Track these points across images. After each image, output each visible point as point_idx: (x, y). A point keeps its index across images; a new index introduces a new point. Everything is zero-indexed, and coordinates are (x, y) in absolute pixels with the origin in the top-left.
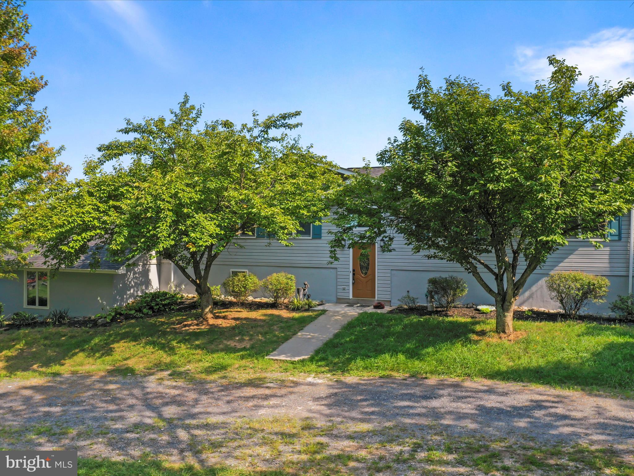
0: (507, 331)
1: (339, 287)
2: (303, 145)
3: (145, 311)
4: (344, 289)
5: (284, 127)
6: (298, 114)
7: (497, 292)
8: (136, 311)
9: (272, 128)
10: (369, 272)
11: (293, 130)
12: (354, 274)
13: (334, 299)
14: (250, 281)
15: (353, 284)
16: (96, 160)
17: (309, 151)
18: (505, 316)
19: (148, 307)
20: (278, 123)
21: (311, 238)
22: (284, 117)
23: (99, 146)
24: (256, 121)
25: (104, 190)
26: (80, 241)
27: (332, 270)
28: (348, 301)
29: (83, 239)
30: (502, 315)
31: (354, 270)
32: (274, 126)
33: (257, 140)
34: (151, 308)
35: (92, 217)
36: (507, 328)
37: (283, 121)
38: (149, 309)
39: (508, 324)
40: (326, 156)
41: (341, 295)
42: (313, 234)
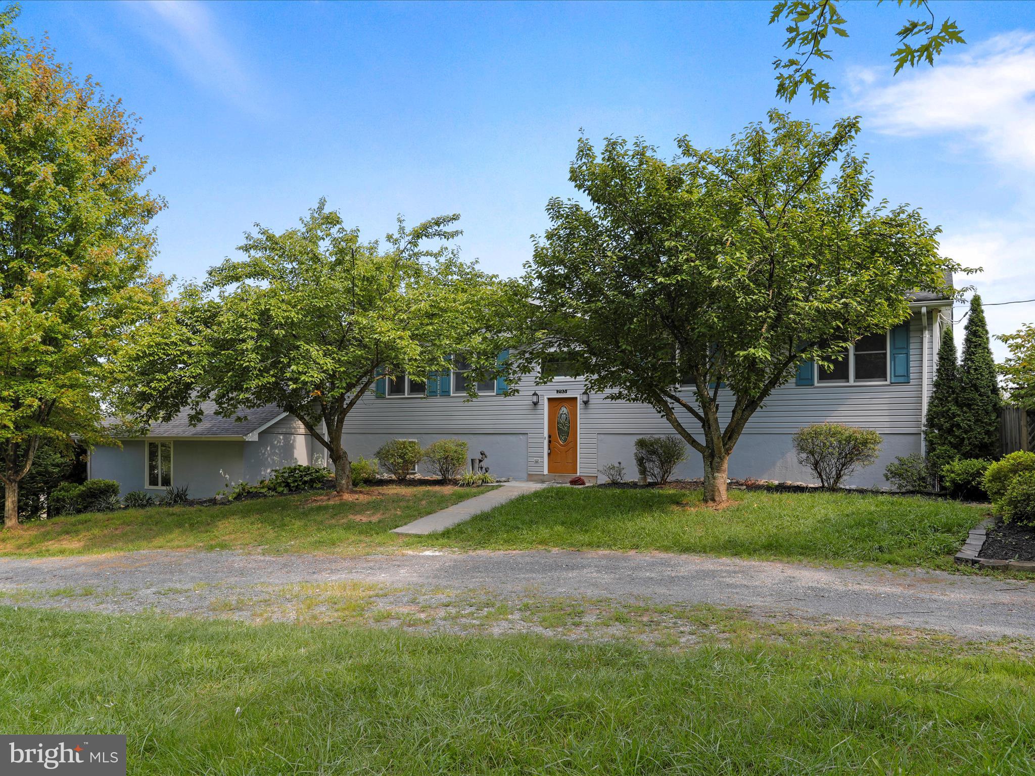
0: (717, 499)
1: (530, 459)
2: (465, 259)
3: (280, 489)
4: (537, 462)
5: (439, 235)
6: (455, 218)
7: (705, 445)
8: (269, 489)
9: (424, 237)
10: (570, 439)
11: (450, 239)
12: (550, 442)
13: (525, 476)
14: (410, 449)
15: (549, 454)
16: (201, 284)
17: (473, 268)
18: (714, 478)
19: (283, 485)
20: (431, 231)
21: (495, 394)
22: (438, 223)
23: (209, 269)
24: (402, 230)
25: (197, 317)
26: (166, 382)
27: (521, 437)
28: (542, 477)
29: (168, 378)
30: (710, 476)
31: (550, 437)
32: (426, 236)
33: (404, 254)
34: (288, 485)
35: (179, 350)
36: (717, 494)
37: (436, 228)
38: (286, 486)
39: (718, 489)
40: (497, 275)
41: (534, 470)
42: (499, 389)
